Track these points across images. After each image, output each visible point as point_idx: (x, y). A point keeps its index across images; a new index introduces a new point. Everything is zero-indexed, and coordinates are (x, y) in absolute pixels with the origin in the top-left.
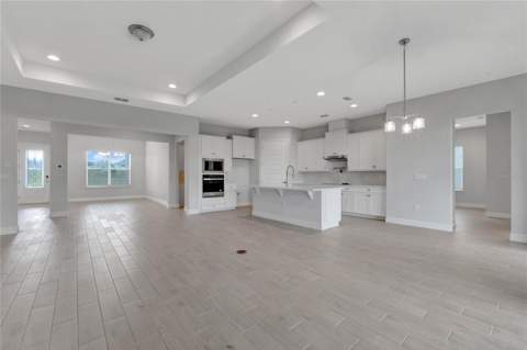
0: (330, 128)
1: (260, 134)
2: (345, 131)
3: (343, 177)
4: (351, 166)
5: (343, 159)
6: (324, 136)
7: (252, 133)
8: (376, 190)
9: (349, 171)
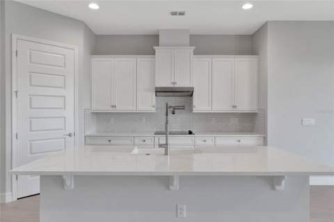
3: (176, 122)
9: (194, 112)
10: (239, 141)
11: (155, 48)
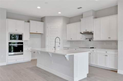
0: (83, 16)
1: (46, 20)
2: (92, 17)
3: (91, 44)
4: (96, 37)
5: (91, 33)
6: (80, 21)
7: (42, 20)
8: (111, 52)
9: (94, 40)
10: (106, 52)
11: (81, 19)
